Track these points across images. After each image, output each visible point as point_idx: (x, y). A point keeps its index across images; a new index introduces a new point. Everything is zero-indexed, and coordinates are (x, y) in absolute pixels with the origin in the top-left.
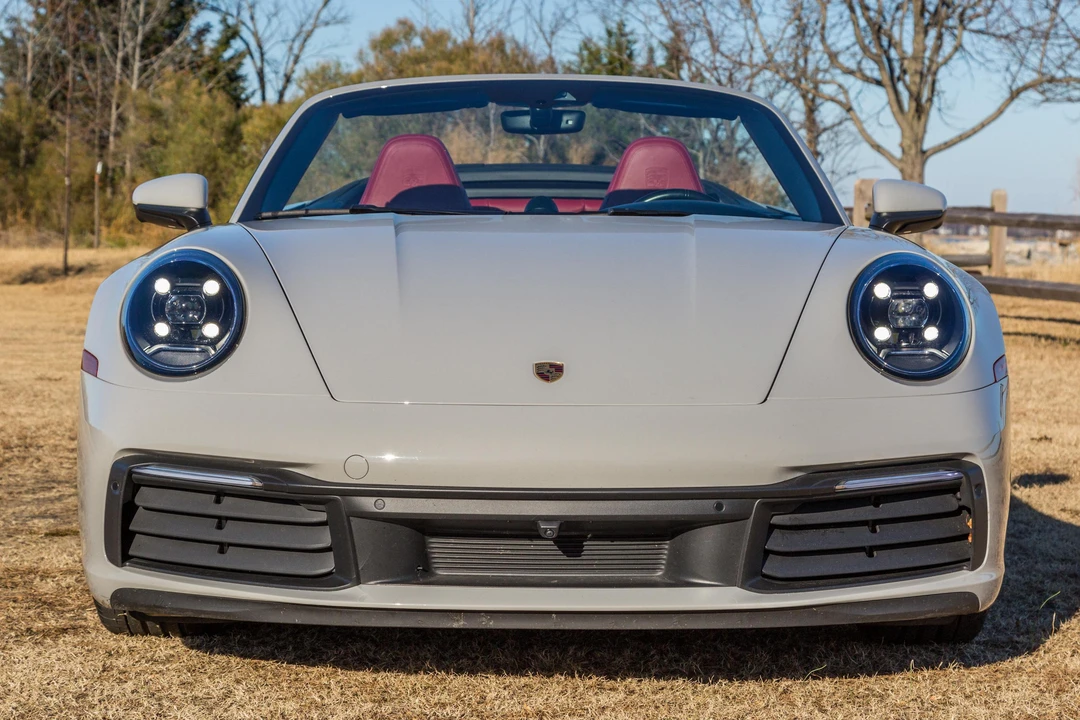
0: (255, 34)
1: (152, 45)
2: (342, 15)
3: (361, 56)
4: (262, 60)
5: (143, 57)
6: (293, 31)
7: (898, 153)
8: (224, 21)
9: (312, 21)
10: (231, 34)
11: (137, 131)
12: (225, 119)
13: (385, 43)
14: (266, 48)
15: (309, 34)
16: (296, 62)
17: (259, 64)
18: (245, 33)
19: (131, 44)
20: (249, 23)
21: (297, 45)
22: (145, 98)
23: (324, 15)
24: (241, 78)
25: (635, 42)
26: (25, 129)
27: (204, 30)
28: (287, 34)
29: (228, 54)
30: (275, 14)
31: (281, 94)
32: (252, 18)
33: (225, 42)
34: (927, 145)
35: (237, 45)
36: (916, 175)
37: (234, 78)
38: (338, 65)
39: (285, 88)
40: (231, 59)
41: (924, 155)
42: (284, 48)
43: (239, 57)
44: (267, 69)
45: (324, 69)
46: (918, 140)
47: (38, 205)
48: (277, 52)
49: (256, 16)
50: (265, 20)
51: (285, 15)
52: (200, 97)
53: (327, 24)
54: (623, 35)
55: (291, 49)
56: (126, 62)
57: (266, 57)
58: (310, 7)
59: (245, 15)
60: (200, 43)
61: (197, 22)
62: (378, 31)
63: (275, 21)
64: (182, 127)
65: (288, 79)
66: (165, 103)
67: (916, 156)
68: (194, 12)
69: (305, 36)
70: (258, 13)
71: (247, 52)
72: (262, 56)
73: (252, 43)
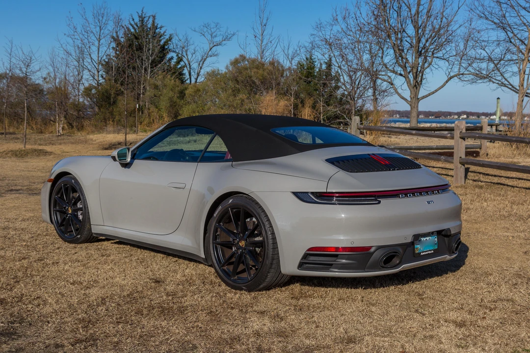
0: (188, 60)
1: (154, 64)
2: (216, 53)
3: (227, 68)
4: (190, 68)
5: (151, 68)
6: (200, 59)
7: (409, 99)
8: (177, 55)
9: (206, 55)
10: (180, 60)
11: (150, 92)
12: (179, 88)
13: (235, 62)
14: (191, 65)
15: (205, 59)
16: (201, 68)
17: (189, 69)
18: (184, 59)
19: (147, 64)
20: (186, 56)
21: (201, 63)
22: (153, 81)
23: (210, 52)
24: (184, 74)
25: (315, 62)
26: (113, 92)
27: (172, 58)
28: (198, 59)
29: (179, 66)
30: (194, 53)
31: (196, 79)
32: (187, 55)
33: (178, 62)
34: (419, 96)
35: (182, 63)
36: (416, 107)
37: (181, 74)
38: (218, 70)
39: (197, 77)
40: (180, 68)
41: (418, 100)
42: (197, 64)
43: (182, 68)
44: (192, 71)
45: (213, 72)
46: (416, 94)
47: (117, 118)
48: (195, 66)
49: (188, 54)
50: (191, 55)
51: (197, 54)
52: (170, 81)
53: (211, 56)
54: (311, 59)
55: (199, 64)
56: (146, 70)
58: (206, 51)
59: (184, 54)
60: (170, 63)
61: (169, 56)
62: (233, 58)
63: (194, 55)
64: (165, 91)
65: (198, 75)
66: (159, 83)
67: (415, 99)
68: (168, 53)
69: (204, 60)
70: (188, 53)
71: (185, 66)
72: (190, 67)
73: (187, 62)
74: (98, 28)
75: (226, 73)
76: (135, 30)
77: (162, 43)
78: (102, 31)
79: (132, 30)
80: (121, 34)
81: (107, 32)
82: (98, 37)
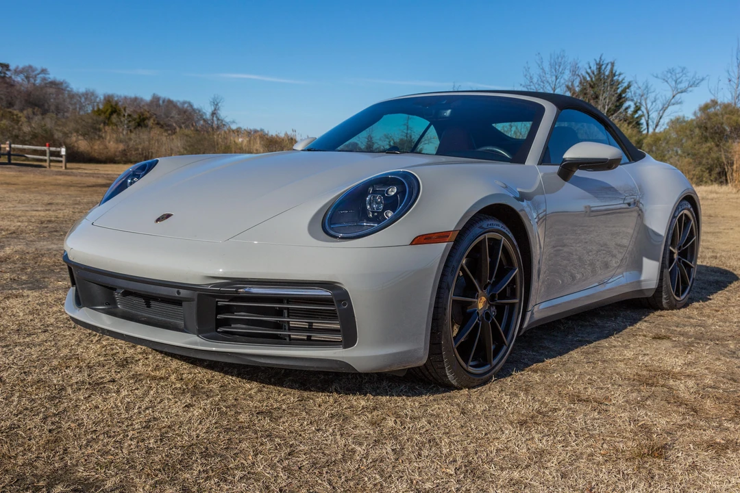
0: (646, 109)
3: (695, 114)
6: (661, 107)
8: (635, 104)
9: (668, 104)
10: (637, 109)
12: (637, 138)
13: (705, 108)
14: (650, 113)
15: (667, 108)
16: (660, 118)
17: (647, 119)
18: (643, 109)
20: (644, 105)
21: (661, 112)
23: (673, 101)
24: (642, 124)
27: (629, 107)
28: (658, 108)
29: (636, 116)
30: (655, 101)
31: (654, 130)
32: (646, 103)
33: (636, 112)
35: (640, 112)
37: (638, 124)
38: (684, 117)
39: (656, 127)
40: (637, 118)
43: (640, 117)
44: (650, 121)
45: (678, 119)
48: (654, 115)
50: (651, 104)
51: (658, 102)
53: (673, 104)
57: (651, 116)
58: (668, 99)
59: (643, 102)
60: (627, 112)
61: (625, 105)
62: (703, 103)
63: (654, 104)
65: (657, 125)
68: (625, 101)
69: (664, 109)
70: (648, 101)
71: (643, 115)
72: (649, 116)
73: (645, 112)
74: (554, 78)
75: (692, 120)
76: (592, 79)
77: (619, 91)
78: (558, 80)
79: (588, 79)
80: (577, 83)
81: (562, 81)
82: (553, 87)
